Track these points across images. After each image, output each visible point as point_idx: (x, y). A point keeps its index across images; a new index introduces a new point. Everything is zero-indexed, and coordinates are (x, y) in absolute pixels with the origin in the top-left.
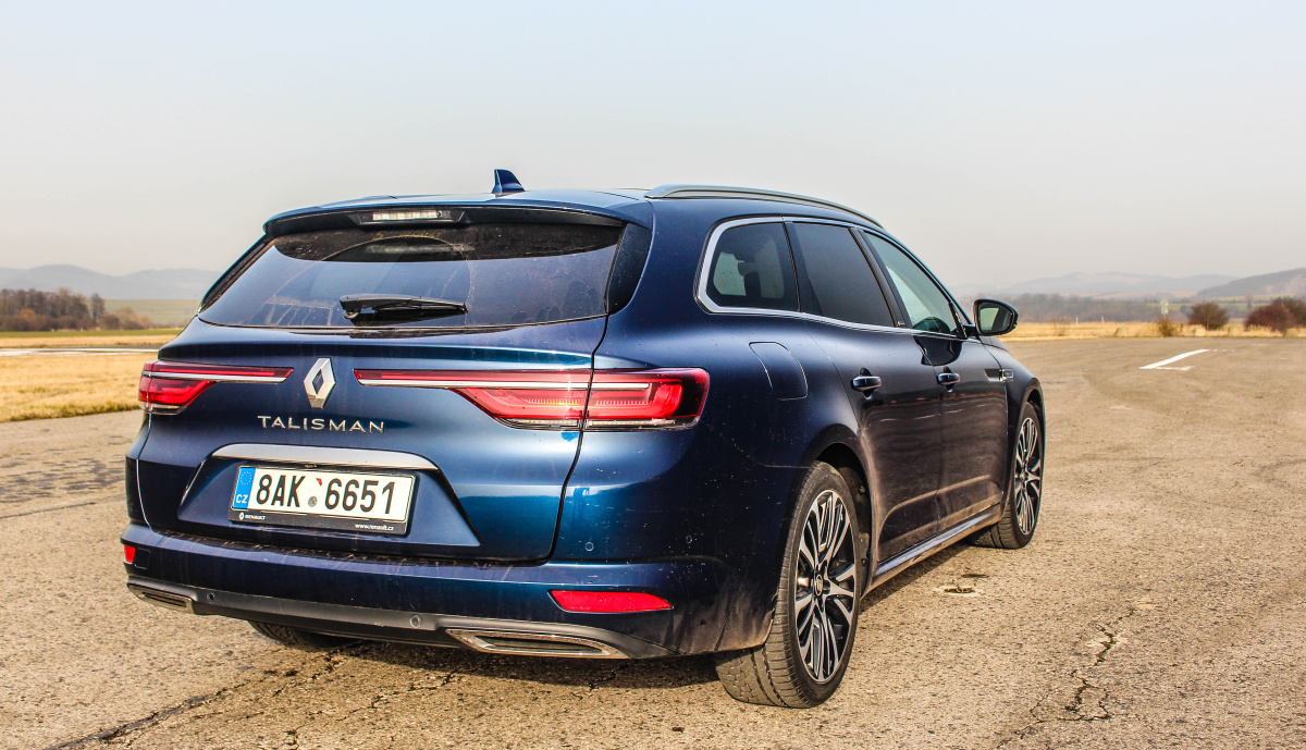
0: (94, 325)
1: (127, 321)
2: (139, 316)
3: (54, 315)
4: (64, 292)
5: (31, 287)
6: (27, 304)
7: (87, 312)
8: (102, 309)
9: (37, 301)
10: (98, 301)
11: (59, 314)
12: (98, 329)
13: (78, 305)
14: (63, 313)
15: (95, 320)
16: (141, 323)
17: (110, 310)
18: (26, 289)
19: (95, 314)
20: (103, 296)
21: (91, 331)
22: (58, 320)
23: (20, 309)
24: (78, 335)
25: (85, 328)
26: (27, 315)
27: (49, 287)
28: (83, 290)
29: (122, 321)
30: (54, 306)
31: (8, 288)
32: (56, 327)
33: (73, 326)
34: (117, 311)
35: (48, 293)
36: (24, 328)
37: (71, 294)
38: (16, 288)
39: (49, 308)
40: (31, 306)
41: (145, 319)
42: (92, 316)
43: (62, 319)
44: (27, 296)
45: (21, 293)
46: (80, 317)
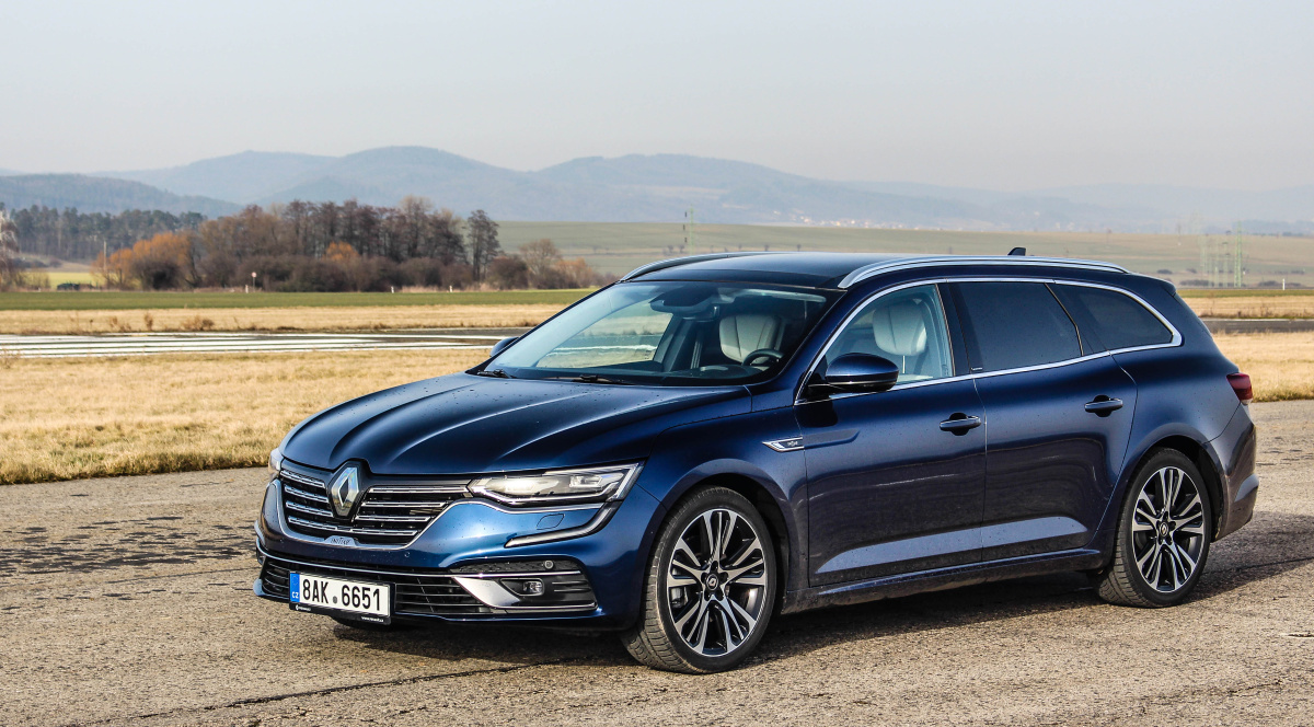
0: (476, 277)
1: (543, 269)
2: (568, 258)
3: (396, 257)
4: (416, 208)
5: (349, 198)
6: (340, 233)
7: (462, 249)
8: (493, 244)
9: (359, 226)
10: (483, 226)
11: (404, 254)
12: (484, 287)
13: (443, 234)
14: (413, 252)
15: (477, 266)
16: (571, 272)
17: (509, 245)
18: (340, 203)
19: (477, 256)
20: (493, 216)
21: (470, 290)
22: (402, 266)
23: (327, 244)
24: (445, 303)
25: (457, 285)
26: (342, 257)
27: (385, 196)
28: (453, 203)
29: (534, 270)
30: (394, 236)
31: (303, 199)
32: (400, 281)
33: (433, 279)
34: (524, 249)
35: (384, 210)
36: (333, 283)
37: (429, 213)
38: (317, 198)
39: (385, 241)
40: (349, 238)
41: (580, 267)
42: (471, 258)
43: (409, 265)
44: (341, 215)
45: (329, 209)
46: (448, 261)
